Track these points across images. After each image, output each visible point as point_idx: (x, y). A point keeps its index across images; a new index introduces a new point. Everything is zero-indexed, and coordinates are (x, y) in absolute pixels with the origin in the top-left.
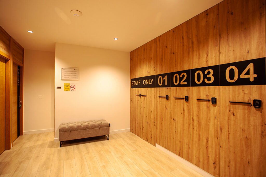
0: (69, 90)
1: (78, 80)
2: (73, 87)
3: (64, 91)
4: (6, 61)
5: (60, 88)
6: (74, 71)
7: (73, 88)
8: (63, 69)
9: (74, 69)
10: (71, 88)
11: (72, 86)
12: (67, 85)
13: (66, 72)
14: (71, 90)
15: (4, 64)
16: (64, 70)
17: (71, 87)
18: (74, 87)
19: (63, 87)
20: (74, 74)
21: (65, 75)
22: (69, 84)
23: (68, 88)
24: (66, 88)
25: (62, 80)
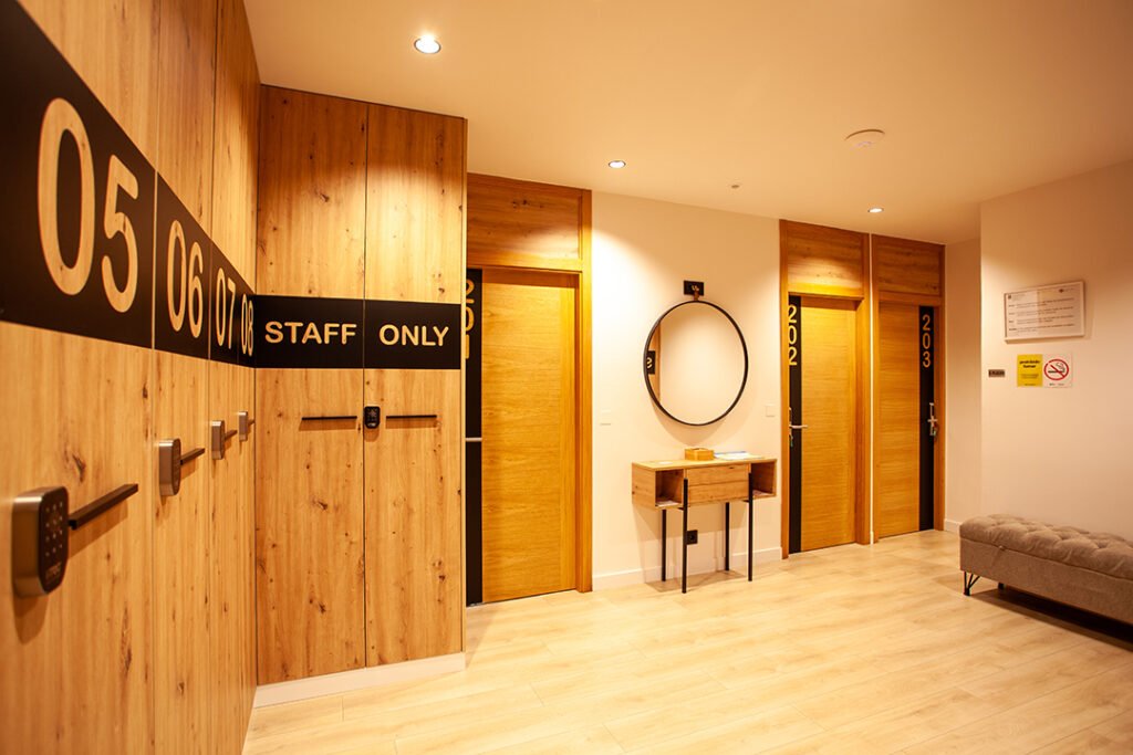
0: (1040, 384)
1: (1081, 337)
2: (1057, 371)
3: (1019, 385)
4: (854, 304)
5: (1000, 373)
6: (1064, 295)
7: (1058, 376)
8: (1010, 297)
9: (1061, 291)
10: (1050, 375)
11: (1054, 364)
12: (1028, 363)
13: (1023, 309)
14: (1046, 381)
15: (853, 312)
16: (1015, 303)
17: (1049, 368)
18: (1062, 372)
19: (1012, 370)
20: (1059, 313)
21: (1020, 322)
22: (1041, 356)
23: (1035, 376)
24: (1024, 376)
25: (1008, 342)
